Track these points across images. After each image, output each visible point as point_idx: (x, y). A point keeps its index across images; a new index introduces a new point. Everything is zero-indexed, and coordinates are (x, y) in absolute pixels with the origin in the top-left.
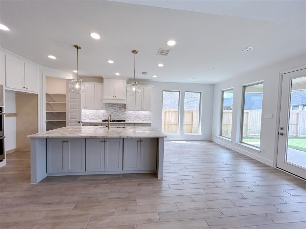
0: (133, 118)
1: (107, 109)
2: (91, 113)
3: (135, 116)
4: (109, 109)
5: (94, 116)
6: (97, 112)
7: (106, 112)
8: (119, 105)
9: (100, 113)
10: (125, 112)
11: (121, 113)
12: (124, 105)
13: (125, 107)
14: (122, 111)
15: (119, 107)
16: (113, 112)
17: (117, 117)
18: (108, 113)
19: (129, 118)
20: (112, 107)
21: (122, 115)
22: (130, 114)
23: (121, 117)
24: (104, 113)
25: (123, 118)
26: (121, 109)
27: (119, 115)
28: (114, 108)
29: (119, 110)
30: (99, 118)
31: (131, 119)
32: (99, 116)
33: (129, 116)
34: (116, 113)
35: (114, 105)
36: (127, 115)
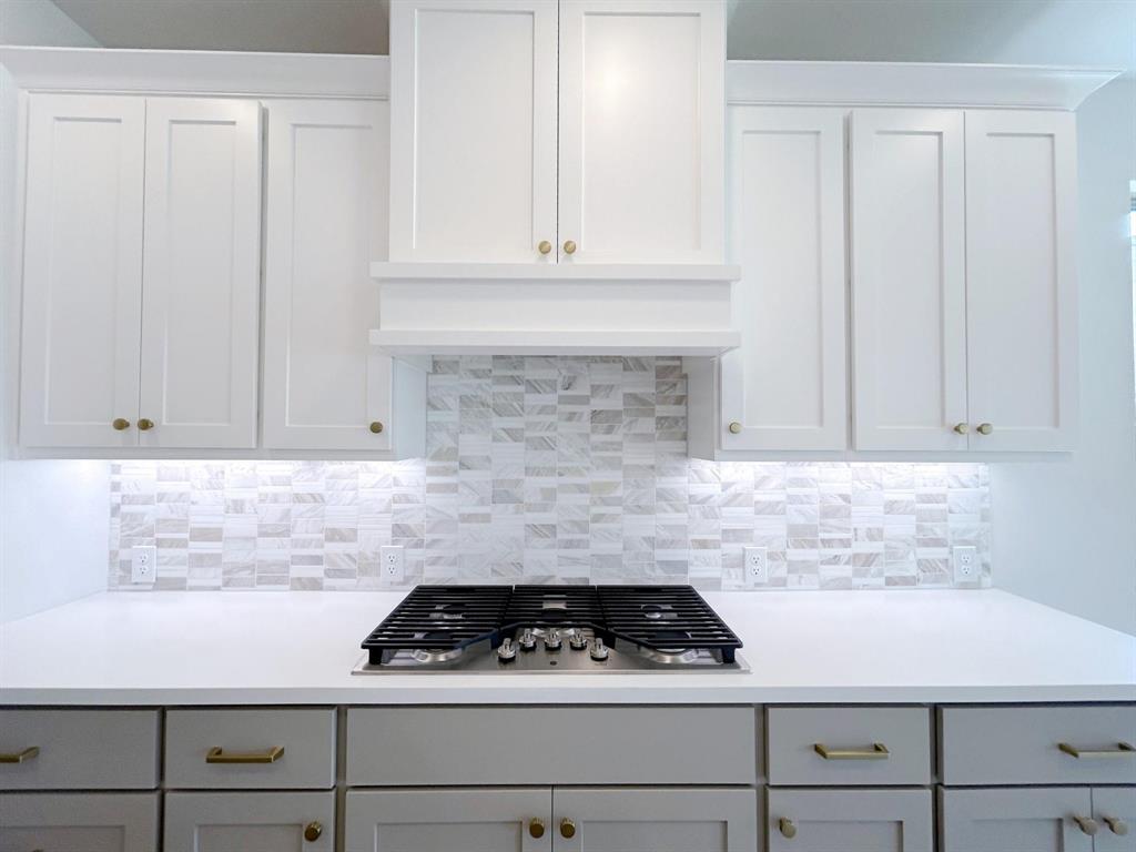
0: (771, 556)
1: (445, 440)
2: (248, 495)
3: (793, 531)
4: (472, 444)
5: (286, 532)
6: (319, 487)
7: (431, 488)
8: (595, 389)
9: (351, 494)
10: (663, 475)
11: (615, 486)
12: (654, 391)
13: (661, 410)
14: (625, 462)
15: (586, 410)
16: (523, 477)
17: (569, 544)
18: (453, 488)
19: (718, 552)
20: (498, 418)
21: (630, 510)
22: (727, 504)
23: (621, 546)
24: (408, 501)
25: (645, 548)
26: (616, 437)
27: (595, 510)
28: (528, 434)
29: (595, 448)
30: (349, 556)
31: (741, 562)
32: (343, 539)
33: (725, 531)
34: (559, 495)
35: (527, 396)
36: (698, 514)
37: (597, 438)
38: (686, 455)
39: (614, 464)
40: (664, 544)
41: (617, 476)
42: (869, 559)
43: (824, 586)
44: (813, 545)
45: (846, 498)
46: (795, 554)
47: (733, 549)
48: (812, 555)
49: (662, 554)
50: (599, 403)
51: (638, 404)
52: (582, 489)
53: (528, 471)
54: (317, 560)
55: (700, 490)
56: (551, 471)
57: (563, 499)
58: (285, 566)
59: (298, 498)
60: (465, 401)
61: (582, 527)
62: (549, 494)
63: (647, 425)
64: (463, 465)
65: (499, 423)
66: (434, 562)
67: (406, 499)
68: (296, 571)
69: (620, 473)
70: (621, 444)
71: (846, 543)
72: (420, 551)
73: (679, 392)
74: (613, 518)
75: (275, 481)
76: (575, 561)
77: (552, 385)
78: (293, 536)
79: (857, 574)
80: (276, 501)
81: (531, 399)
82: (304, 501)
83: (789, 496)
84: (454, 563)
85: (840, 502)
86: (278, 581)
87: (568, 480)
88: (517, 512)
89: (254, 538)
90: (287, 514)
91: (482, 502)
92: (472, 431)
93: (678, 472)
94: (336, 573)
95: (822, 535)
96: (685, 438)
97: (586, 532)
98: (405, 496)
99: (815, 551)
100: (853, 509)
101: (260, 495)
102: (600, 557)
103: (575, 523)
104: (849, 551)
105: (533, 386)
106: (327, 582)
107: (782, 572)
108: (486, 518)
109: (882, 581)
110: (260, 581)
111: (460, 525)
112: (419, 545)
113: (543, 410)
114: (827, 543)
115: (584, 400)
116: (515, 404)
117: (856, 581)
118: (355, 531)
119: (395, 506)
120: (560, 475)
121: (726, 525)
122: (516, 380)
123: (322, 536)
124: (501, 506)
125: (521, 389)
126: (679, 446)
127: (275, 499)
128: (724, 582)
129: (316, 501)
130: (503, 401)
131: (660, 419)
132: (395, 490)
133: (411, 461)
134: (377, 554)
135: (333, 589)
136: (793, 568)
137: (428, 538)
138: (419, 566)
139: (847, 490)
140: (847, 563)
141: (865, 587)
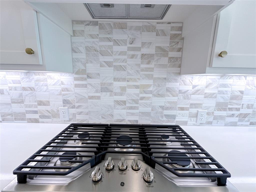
0: (208, 114)
1: (80, 66)
2: (4, 87)
3: (218, 104)
5: (22, 102)
7: (76, 86)
8: (143, 44)
9: (45, 87)
10: (170, 82)
11: (149, 86)
12: (169, 45)
13: (171, 54)
14: (154, 76)
15: (139, 53)
16: (113, 82)
17: (131, 108)
18: (85, 86)
19: (187, 112)
20: (103, 57)
21: (155, 96)
22: (194, 94)
23: (151, 109)
24: (68, 91)
25: (160, 110)
26: (152, 66)
27: (141, 95)
28: (114, 64)
29: (142, 70)
30: (47, 111)
31: (196, 116)
32: (44, 105)
33: (191, 104)
34: (127, 89)
35: (114, 47)
36: (182, 97)
37: (144, 66)
38: (180, 74)
39: (149, 77)
40: (167, 109)
41: (151, 82)
42: (246, 115)
43: (226, 125)
44: (225, 110)
45: (242, 92)
46: (217, 113)
47: (194, 111)
48: (224, 113)
49: (166, 112)
50: (145, 51)
51: (162, 51)
52: (137, 87)
53: (115, 79)
54: (36, 112)
55: (184, 88)
56: (124, 80)
57: (129, 91)
58: (24, 114)
59: (24, 89)
60: (88, 49)
61: (136, 102)
62: (123, 89)
63: (165, 61)
64: (89, 77)
65: (102, 59)
66: (80, 113)
67: (67, 90)
68: (28, 116)
69: (152, 81)
70: (153, 68)
71: (238, 109)
72: (74, 109)
73: (179, 46)
74: (148, 98)
75: (14, 82)
76: (133, 114)
77: (125, 42)
78: (25, 103)
79: (240, 121)
80: (16, 90)
81: (116, 48)
82: (27, 90)
83: (219, 91)
84: (87, 114)
85: (239, 94)
86: (23, 119)
87: (131, 83)
88: (111, 96)
89: (10, 104)
90: (21, 95)
91: (97, 91)
92: (91, 62)
93: (176, 81)
94: (43, 117)
95: (229, 106)
96: (180, 66)
97: (137, 103)
98: (66, 88)
99: (225, 112)
100: (244, 96)
101: (9, 87)
102: (143, 113)
103: (133, 100)
104: (238, 113)
105: (117, 43)
106: (41, 120)
107: (211, 119)
108: (99, 98)
109: (249, 123)
110: (16, 119)
111: (89, 100)
112: (73, 107)
113: (122, 53)
114: (230, 109)
115: (138, 49)
116: (109, 50)
117: (238, 123)
118: (49, 102)
119: (63, 93)
120: (128, 81)
121: (192, 102)
122: (109, 40)
123: (36, 103)
124: (104, 93)
125: (111, 43)
126: (177, 70)
127: (16, 89)
128: (188, 123)
129: (31, 90)
130: (104, 49)
131: (170, 58)
132: (62, 86)
133: (68, 75)
134: (58, 111)
135: (43, 122)
136: (215, 118)
137: (77, 105)
138: (74, 115)
139: (243, 89)
140: (237, 117)
141: (242, 125)
